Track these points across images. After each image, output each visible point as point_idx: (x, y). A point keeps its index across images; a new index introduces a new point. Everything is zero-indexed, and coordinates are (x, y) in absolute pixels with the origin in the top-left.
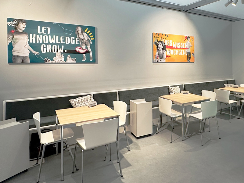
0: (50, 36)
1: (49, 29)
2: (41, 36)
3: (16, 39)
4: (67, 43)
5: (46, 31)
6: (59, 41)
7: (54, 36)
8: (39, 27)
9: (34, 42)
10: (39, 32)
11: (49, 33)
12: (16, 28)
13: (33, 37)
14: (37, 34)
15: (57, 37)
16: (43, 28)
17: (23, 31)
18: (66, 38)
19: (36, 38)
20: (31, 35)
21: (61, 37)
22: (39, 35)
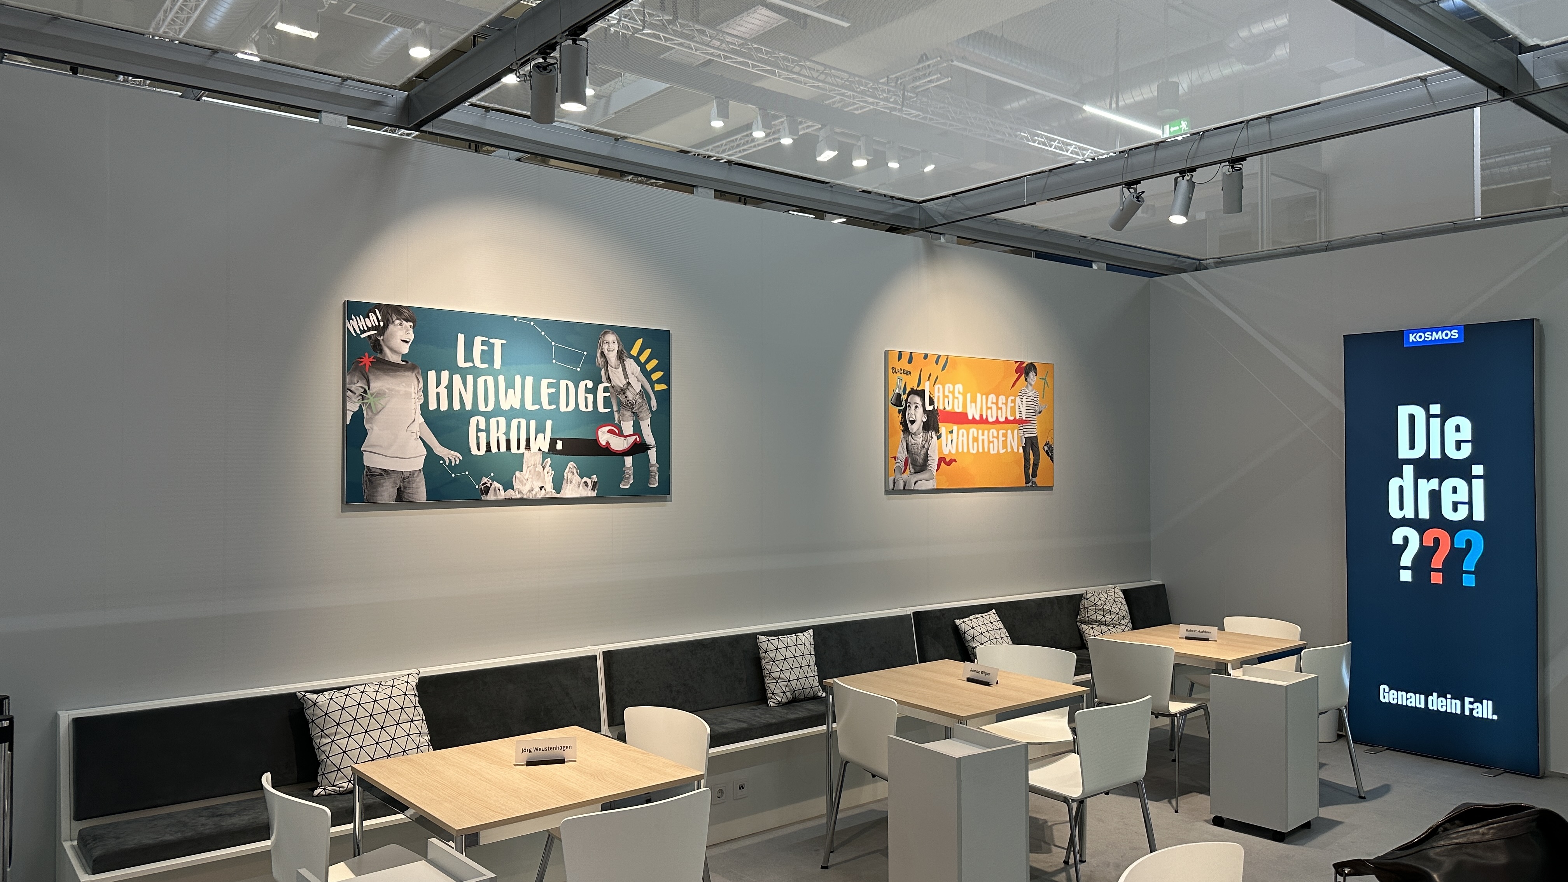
0: (501, 379)
1: (498, 343)
2: (470, 378)
3: (380, 394)
4: (563, 408)
5: (487, 355)
6: (537, 400)
7: (518, 379)
8: (461, 338)
9: (444, 407)
10: (461, 363)
11: (497, 365)
12: (376, 346)
13: (438, 384)
14: (454, 369)
15: (529, 380)
16: (478, 340)
17: (405, 358)
18: (563, 383)
19: (450, 387)
20: (432, 375)
21: (544, 382)
22: (463, 373)
